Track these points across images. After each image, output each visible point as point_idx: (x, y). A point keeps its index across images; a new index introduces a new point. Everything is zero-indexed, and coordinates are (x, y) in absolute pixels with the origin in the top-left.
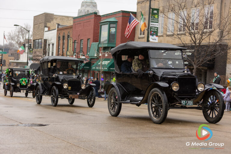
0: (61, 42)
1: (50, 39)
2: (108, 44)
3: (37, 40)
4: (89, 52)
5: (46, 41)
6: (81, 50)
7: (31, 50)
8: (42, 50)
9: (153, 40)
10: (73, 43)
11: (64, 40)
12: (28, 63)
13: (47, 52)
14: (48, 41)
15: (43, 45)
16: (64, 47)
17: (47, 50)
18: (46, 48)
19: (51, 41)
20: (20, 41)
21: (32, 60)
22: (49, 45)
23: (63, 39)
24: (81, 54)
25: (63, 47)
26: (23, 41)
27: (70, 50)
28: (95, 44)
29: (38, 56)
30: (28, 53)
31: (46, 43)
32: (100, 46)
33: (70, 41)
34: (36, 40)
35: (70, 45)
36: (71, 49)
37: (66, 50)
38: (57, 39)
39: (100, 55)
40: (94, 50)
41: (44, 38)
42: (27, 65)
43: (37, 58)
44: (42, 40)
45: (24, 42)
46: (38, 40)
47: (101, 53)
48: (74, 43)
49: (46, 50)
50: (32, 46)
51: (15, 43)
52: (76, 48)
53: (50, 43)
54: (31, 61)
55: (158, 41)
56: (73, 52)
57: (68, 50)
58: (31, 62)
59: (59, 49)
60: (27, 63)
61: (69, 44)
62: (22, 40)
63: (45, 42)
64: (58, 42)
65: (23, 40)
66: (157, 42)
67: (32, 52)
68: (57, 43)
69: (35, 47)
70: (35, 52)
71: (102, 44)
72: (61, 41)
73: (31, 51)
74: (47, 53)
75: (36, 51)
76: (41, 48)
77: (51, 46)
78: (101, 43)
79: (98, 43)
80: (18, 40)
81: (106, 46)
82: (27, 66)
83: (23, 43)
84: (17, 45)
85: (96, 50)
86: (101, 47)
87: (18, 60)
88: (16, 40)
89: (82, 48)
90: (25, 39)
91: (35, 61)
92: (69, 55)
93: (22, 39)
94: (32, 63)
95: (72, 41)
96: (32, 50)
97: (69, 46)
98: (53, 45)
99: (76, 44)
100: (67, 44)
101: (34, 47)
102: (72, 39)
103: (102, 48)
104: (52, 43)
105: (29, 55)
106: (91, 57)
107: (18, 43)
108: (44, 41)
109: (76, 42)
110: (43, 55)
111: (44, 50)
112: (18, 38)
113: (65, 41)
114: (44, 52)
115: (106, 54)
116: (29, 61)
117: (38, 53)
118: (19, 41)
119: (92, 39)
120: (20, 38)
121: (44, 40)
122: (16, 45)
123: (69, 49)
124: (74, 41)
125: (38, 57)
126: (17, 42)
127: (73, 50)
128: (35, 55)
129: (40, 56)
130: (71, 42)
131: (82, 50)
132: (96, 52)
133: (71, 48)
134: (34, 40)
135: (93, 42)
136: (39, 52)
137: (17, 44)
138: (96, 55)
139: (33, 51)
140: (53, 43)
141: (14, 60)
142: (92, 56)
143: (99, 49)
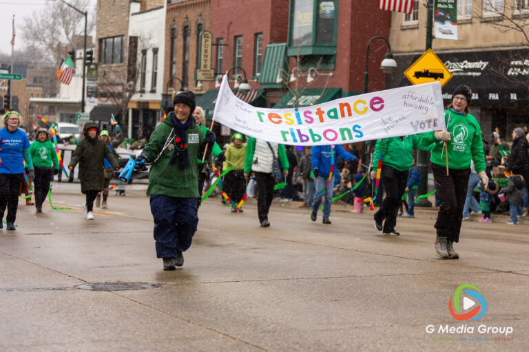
0: (179, 43)
1: (147, 36)
2: (313, 46)
3: (108, 40)
4: (259, 72)
5: (134, 40)
6: (236, 65)
7: (92, 67)
8: (126, 68)
9: (444, 33)
10: (214, 47)
11: (188, 38)
12: (83, 104)
13: (140, 71)
14: (142, 41)
15: (126, 54)
16: (186, 58)
17: (138, 67)
18: (135, 60)
19: (151, 42)
20: (60, 43)
21: (96, 97)
22: (144, 52)
23: (185, 35)
24: (237, 76)
25: (184, 58)
26: (67, 42)
27: (205, 66)
28: (276, 49)
29: (112, 84)
30: (83, 77)
31: (136, 46)
32: (291, 52)
33: (206, 41)
34: (105, 38)
35: (206, 51)
36: (209, 63)
37: (195, 66)
38: (166, 35)
39: (293, 79)
40: (273, 66)
41: (131, 33)
42: (83, 111)
43: (111, 91)
44: (124, 38)
45: (71, 45)
46: (111, 40)
47: (295, 74)
48: (217, 45)
49: (135, 69)
50: (95, 55)
51: (44, 49)
52: (221, 60)
53: (147, 46)
54: (93, 99)
55: (458, 37)
56: (212, 72)
57: (198, 66)
58: (93, 102)
59: (174, 63)
60: (80, 105)
61: (203, 49)
62: (64, 40)
63: (134, 44)
64: (169, 43)
65: (68, 38)
66: (456, 38)
67: (94, 73)
68: (166, 46)
69: (103, 60)
70: (105, 74)
71: (296, 47)
72: (179, 41)
73: (93, 69)
74: (140, 75)
75: (106, 70)
76: (122, 61)
77: (150, 54)
78: (295, 45)
79: (284, 44)
80: (54, 39)
81: (309, 52)
82: (82, 114)
83: (66, 47)
84: (52, 53)
85: (281, 64)
86: (296, 57)
87: (54, 95)
88: (48, 41)
89: (239, 59)
90: (74, 36)
91: (104, 99)
92: (202, 81)
93: (65, 36)
94: (96, 104)
95: (210, 40)
96: (96, 69)
97: (202, 56)
98: (155, 51)
99: (222, 49)
100: (195, 48)
101: (100, 59)
102: (210, 35)
103: (298, 60)
104: (153, 46)
105: (86, 81)
106: (264, 84)
107: (52, 48)
108: (130, 43)
109: (222, 42)
110: (128, 81)
111: (131, 68)
112: (52, 33)
113: (192, 41)
114: (129, 72)
115: (309, 75)
116: (87, 99)
117: (112, 77)
118: (57, 43)
119: (266, 35)
120: (59, 33)
121: (131, 38)
122: (46, 54)
123: (203, 63)
124: (215, 42)
125: (113, 87)
126: (51, 46)
127: (214, 67)
128: (105, 81)
129: (118, 85)
130: (207, 44)
131: (239, 64)
132: (281, 69)
133: (206, 61)
134: (100, 41)
135: (271, 43)
136: (116, 73)
137: (50, 50)
138: (279, 80)
139: (100, 70)
140: (156, 46)
141: (43, 96)
142: (270, 81)
143: (288, 61)
